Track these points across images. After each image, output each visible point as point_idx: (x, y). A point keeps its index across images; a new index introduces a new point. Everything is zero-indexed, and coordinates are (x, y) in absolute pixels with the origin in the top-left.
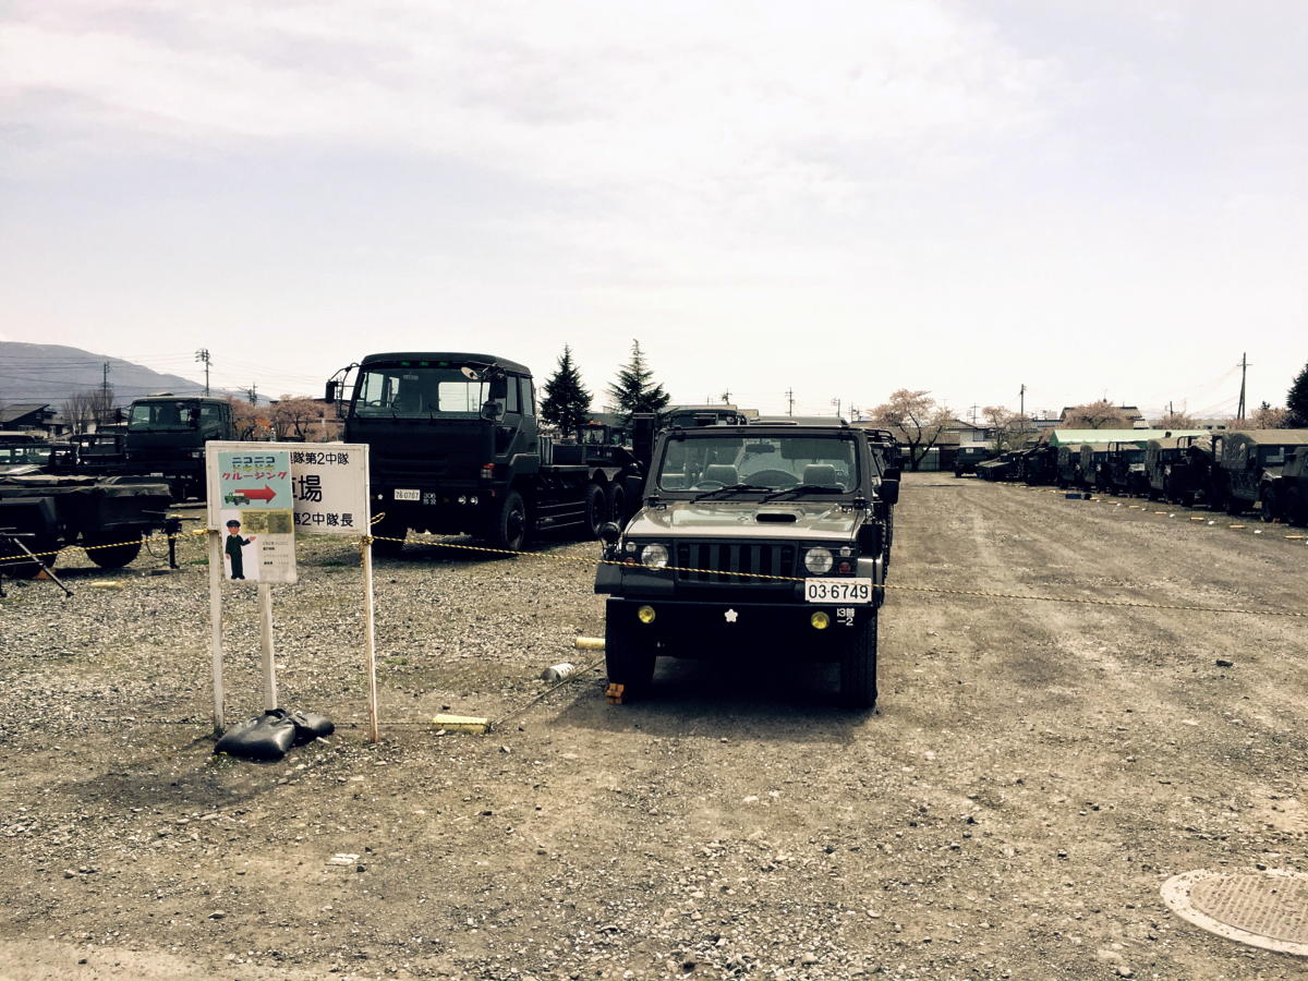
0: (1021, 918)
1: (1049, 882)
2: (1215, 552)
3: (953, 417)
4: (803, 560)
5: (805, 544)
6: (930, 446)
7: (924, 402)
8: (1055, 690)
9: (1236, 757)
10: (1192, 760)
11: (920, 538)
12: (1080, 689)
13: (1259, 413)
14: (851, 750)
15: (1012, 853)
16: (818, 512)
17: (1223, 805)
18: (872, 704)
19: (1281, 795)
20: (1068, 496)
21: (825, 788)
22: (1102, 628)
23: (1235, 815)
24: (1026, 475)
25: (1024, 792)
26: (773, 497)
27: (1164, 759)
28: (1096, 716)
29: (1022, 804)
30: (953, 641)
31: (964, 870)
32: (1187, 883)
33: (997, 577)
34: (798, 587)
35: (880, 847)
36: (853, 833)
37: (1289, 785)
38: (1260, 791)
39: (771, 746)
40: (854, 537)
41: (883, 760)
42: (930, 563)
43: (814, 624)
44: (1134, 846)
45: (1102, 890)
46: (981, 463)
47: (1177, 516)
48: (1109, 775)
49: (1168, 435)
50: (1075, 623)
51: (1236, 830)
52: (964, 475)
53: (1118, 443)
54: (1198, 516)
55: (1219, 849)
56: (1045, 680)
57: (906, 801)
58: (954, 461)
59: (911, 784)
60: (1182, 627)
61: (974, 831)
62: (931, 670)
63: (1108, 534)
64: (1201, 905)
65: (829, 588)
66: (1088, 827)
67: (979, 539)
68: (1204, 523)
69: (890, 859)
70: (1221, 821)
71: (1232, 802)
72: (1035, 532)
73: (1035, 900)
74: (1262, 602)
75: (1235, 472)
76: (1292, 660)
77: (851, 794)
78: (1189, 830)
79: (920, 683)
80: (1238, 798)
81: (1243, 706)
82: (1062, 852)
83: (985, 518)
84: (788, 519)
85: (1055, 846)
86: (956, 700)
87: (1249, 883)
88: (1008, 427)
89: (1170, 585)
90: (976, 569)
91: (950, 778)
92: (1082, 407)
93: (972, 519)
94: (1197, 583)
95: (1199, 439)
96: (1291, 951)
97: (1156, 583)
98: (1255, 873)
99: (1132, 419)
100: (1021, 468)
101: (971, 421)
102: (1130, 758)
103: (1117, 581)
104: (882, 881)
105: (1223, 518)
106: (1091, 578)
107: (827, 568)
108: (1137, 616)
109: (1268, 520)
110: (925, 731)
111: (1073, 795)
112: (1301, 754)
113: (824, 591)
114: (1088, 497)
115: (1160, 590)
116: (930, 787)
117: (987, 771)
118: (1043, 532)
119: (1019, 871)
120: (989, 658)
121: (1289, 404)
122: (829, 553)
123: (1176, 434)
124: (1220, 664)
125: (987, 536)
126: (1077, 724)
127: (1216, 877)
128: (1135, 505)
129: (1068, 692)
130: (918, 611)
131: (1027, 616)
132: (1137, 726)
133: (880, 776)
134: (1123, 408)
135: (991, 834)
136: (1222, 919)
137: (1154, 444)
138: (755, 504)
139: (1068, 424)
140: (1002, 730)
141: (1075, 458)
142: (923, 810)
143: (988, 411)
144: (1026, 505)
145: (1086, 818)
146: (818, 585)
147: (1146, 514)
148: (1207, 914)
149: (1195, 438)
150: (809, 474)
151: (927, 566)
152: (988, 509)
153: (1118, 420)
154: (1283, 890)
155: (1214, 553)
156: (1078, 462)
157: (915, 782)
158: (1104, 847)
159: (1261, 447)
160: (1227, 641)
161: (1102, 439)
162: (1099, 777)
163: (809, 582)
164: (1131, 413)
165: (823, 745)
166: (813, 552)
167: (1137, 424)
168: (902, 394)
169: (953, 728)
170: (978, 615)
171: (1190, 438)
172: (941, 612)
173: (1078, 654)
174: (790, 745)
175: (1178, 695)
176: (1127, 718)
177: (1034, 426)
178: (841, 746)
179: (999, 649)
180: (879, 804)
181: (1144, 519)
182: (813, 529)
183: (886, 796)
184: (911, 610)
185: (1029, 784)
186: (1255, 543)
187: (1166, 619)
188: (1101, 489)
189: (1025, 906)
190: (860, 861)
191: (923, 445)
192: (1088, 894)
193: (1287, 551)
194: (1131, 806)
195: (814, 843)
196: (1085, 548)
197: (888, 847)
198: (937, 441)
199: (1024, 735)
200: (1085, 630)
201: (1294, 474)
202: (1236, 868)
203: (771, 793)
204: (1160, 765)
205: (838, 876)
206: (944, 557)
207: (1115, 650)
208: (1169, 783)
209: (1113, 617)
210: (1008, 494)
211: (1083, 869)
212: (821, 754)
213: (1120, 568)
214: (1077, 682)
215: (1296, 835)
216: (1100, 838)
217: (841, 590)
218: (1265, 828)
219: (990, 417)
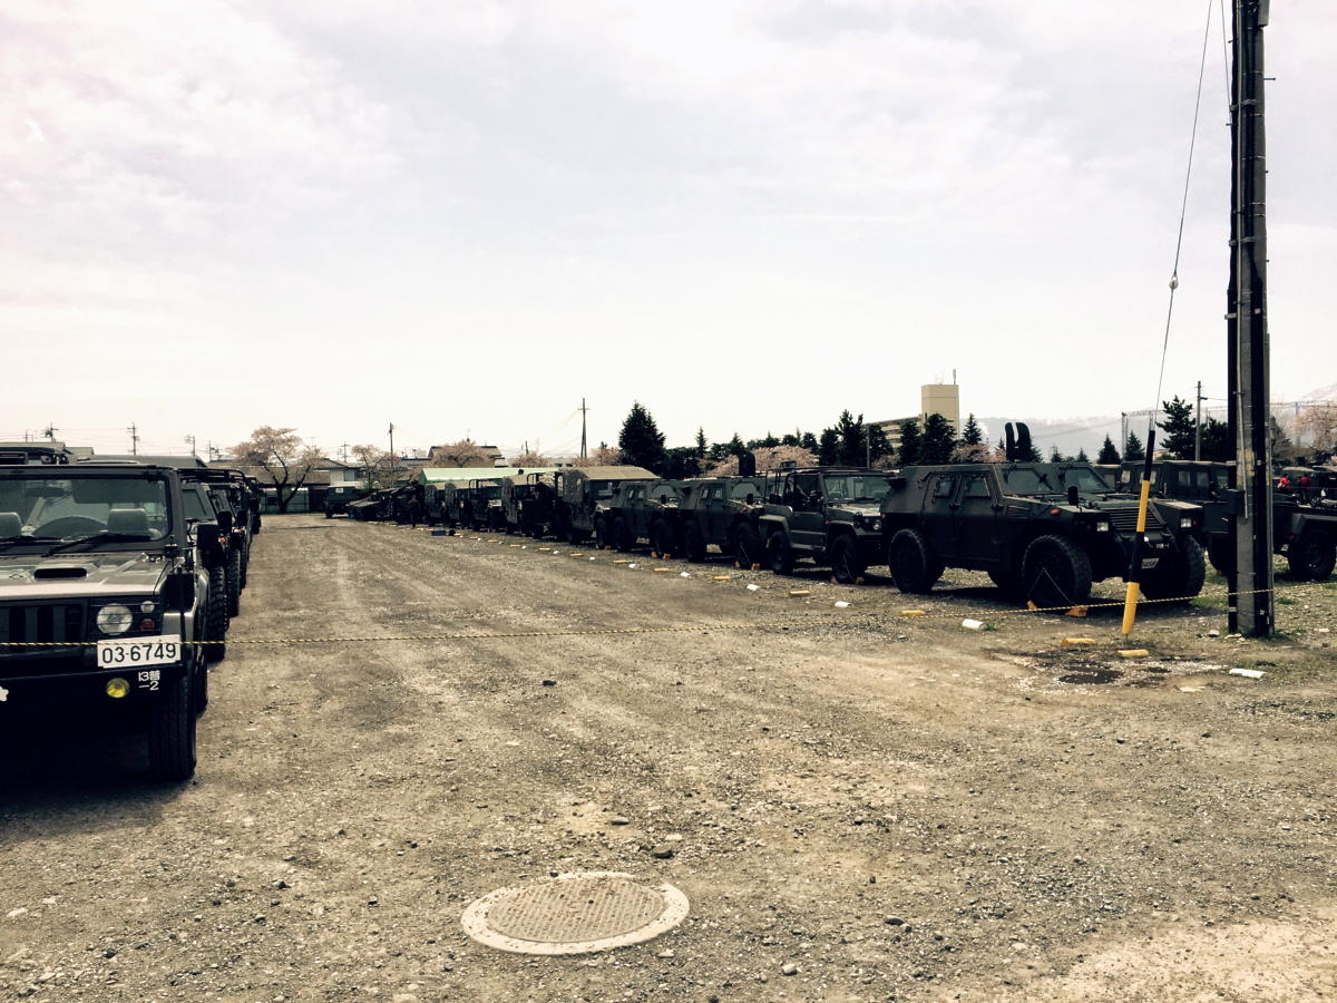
0: (320, 982)
1: (355, 934)
2: (555, 579)
3: (322, 456)
4: (95, 620)
5: (95, 602)
6: (298, 486)
7: (290, 440)
8: (392, 730)
9: (548, 770)
10: (509, 781)
11: (277, 585)
12: (417, 725)
13: (599, 452)
14: (156, 832)
15: (321, 911)
16: (119, 563)
17: (531, 819)
18: (191, 773)
19: (582, 800)
20: (434, 533)
21: (116, 882)
22: (447, 661)
23: (540, 827)
24: (395, 513)
25: (346, 842)
26: (61, 548)
27: (485, 783)
28: (427, 750)
29: (341, 856)
30: (296, 691)
31: (266, 943)
32: (487, 904)
33: (353, 620)
34: (88, 651)
35: (173, 937)
36: (144, 928)
37: (590, 790)
38: (565, 799)
39: (53, 843)
40: (158, 589)
41: (192, 836)
42: (285, 610)
43: (110, 693)
44: (445, 877)
45: (406, 931)
46: (352, 503)
47: (529, 548)
48: (432, 809)
49: (521, 472)
50: (423, 659)
51: (539, 842)
52: (335, 515)
53: (478, 481)
54: (545, 547)
55: (522, 863)
56: (384, 721)
57: (214, 878)
58: (323, 501)
59: (221, 858)
60: (518, 652)
61: (285, 896)
62: (267, 727)
63: (466, 569)
64: (496, 925)
65: (127, 650)
66: (404, 867)
67: (341, 581)
68: (550, 553)
69: (184, 949)
70: (527, 835)
71: (539, 816)
72: (398, 571)
73: (337, 957)
74: (590, 623)
75: (575, 506)
76: (606, 673)
77: (148, 883)
78: (497, 850)
79: (251, 743)
80: (545, 811)
81: (560, 722)
82: (374, 899)
83: (351, 559)
84: (78, 574)
85: (367, 894)
86: (287, 755)
87: (541, 892)
88: (379, 466)
89: (514, 614)
90: (334, 613)
91: (267, 842)
92: (447, 447)
93: (336, 561)
94: (537, 610)
95: (545, 476)
96: (569, 952)
97: (502, 612)
98: (549, 881)
99: (494, 458)
100: (390, 507)
101: (342, 460)
102: (453, 787)
103: (469, 614)
104: (171, 975)
105: (566, 548)
106: (445, 612)
107: (124, 628)
108: (481, 645)
109: (602, 548)
110: (248, 795)
111: (393, 837)
112: (602, 758)
113: (121, 654)
114: (452, 534)
115: (505, 618)
116: (243, 857)
117: (309, 828)
118: (406, 571)
119: (326, 930)
120: (332, 705)
121: (621, 444)
122: (127, 610)
123: (527, 471)
124: (546, 683)
125: (350, 578)
126: (409, 761)
127: (514, 892)
128: (494, 539)
129: (406, 729)
130: (262, 663)
131: (378, 656)
132: (464, 755)
133: (187, 855)
134: (486, 447)
135: (303, 896)
136: (513, 933)
137: (508, 480)
138: (38, 558)
139: (436, 463)
140: (332, 780)
141: (440, 495)
142: (231, 884)
143: (357, 450)
144: (394, 544)
145: (402, 858)
146: (113, 648)
147: (503, 547)
148: (500, 932)
149: (542, 474)
150: (114, 519)
151: (281, 613)
152: (354, 549)
153: (481, 459)
154: (570, 892)
155: (554, 581)
156: (443, 499)
157: (227, 855)
158: (415, 884)
159: (594, 482)
160: (555, 661)
161: (464, 477)
162: (422, 813)
163: (102, 645)
164: (491, 452)
165: (122, 832)
166: (107, 610)
167: (497, 462)
168: (265, 431)
169: (278, 787)
170: (329, 660)
171: (538, 475)
172: (287, 662)
173: (421, 689)
174: (79, 838)
175: (507, 719)
176: (456, 748)
177: (404, 464)
178: (144, 829)
179: (342, 694)
180: (181, 888)
181: (498, 552)
182: (107, 583)
183: (190, 877)
184: (255, 664)
185: (351, 833)
186: (590, 569)
187: (506, 646)
188: (465, 525)
189: (325, 967)
190: (146, 959)
191: (290, 486)
192: (392, 938)
193: (613, 574)
194: (447, 837)
195: (91, 950)
196: (444, 584)
197: (183, 936)
198: (306, 481)
199: (354, 781)
200: (430, 665)
201: (619, 506)
202: (532, 880)
203: (46, 901)
204: (480, 791)
205: (117, 981)
206: (300, 603)
207: (456, 681)
208: (486, 807)
209: (459, 649)
210: (377, 534)
211: (391, 913)
212: (118, 843)
213: (472, 600)
214: (415, 719)
215: (589, 837)
216: (414, 876)
217: (143, 651)
218: (564, 834)
219: (360, 456)
